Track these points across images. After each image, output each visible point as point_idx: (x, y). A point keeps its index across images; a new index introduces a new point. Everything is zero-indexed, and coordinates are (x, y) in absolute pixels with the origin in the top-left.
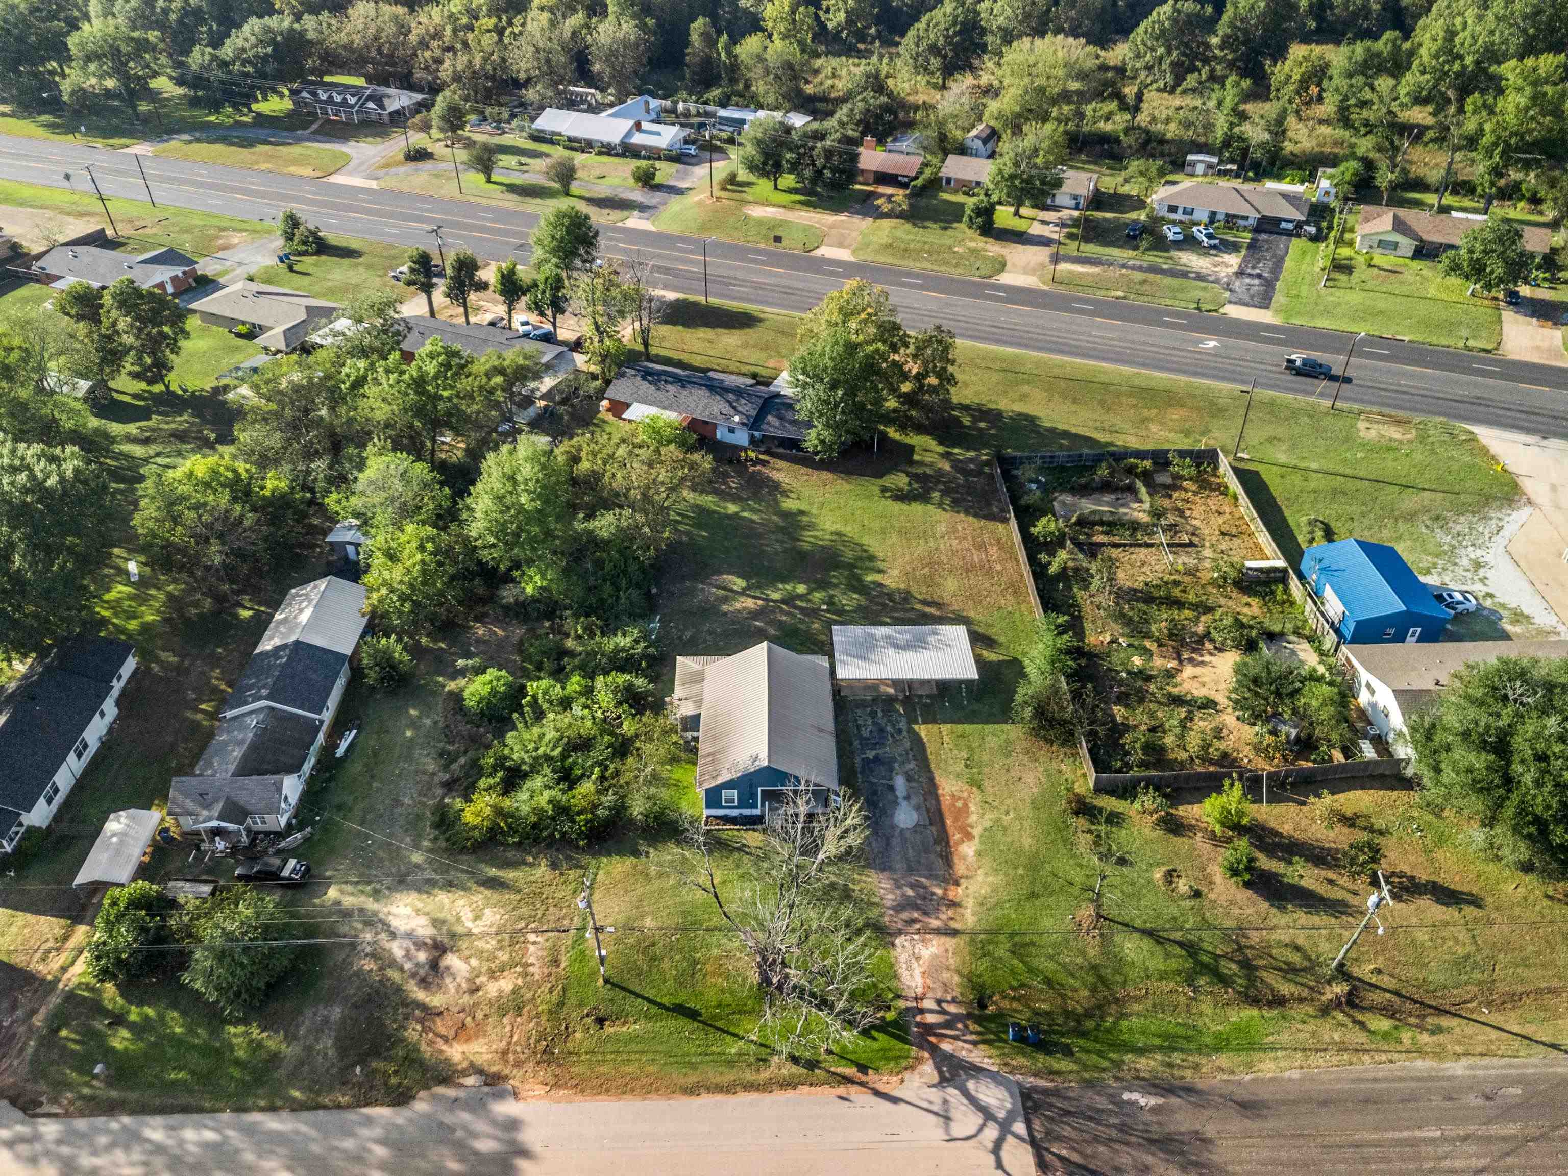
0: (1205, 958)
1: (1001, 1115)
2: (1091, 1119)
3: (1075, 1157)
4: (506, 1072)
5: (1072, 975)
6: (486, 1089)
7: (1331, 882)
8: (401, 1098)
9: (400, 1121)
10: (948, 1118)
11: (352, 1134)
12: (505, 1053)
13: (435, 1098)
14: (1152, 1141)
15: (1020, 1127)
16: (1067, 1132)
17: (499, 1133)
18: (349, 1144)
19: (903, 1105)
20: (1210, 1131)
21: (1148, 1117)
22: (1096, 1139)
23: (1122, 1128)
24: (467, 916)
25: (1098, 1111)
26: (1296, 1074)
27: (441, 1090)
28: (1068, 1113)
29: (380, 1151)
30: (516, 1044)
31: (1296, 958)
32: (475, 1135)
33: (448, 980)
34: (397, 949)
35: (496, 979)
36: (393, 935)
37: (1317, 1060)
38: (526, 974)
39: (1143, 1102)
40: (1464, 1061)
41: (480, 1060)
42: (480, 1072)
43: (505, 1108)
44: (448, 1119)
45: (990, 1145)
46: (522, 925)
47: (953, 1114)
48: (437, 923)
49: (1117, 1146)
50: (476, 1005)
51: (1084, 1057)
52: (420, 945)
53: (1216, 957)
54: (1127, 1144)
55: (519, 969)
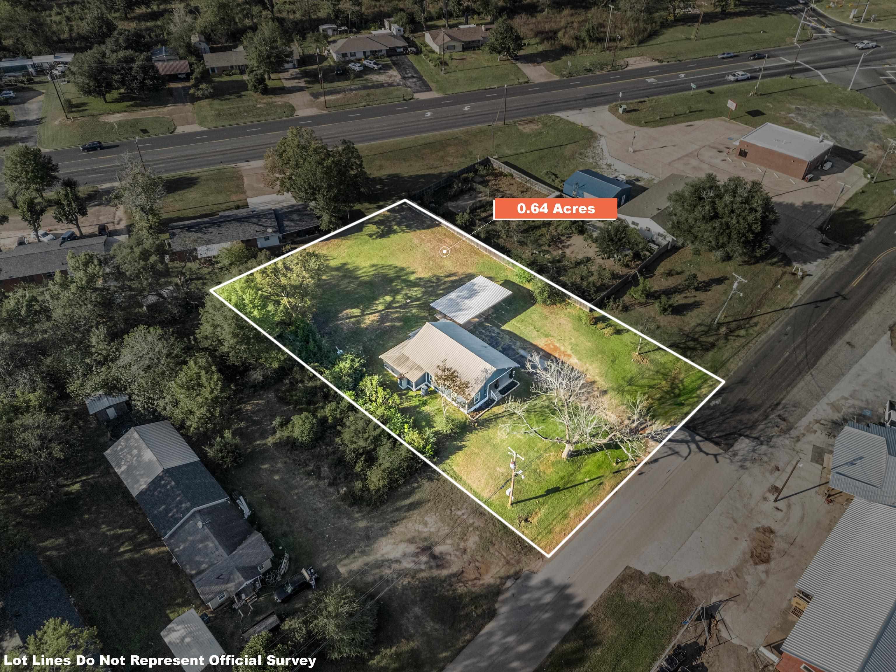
0: (682, 346)
1: (689, 438)
2: (711, 419)
3: (721, 434)
4: (518, 569)
5: (654, 379)
6: (519, 581)
7: (686, 297)
8: (492, 614)
9: (502, 622)
10: (677, 453)
11: (490, 645)
12: (508, 562)
13: (504, 602)
14: (732, 412)
15: (698, 438)
16: (711, 428)
17: (546, 590)
18: (495, 649)
19: (661, 460)
20: (741, 396)
21: (724, 406)
22: (720, 424)
23: (722, 414)
24: (420, 527)
25: (710, 415)
26: (741, 363)
27: (501, 598)
28: (704, 423)
29: (511, 639)
30: (508, 555)
31: (703, 328)
32: (539, 599)
33: (448, 557)
34: (407, 564)
35: (467, 540)
36: (397, 561)
37: (741, 354)
38: (477, 528)
39: (717, 402)
40: (771, 329)
41: (502, 572)
42: (508, 577)
43: (536, 580)
44: (521, 603)
45: (697, 450)
46: (449, 512)
47: (677, 450)
48: (411, 541)
49: (727, 421)
50: (472, 556)
51: (687, 402)
52: (417, 555)
53: (684, 343)
54: (728, 418)
55: (470, 529)
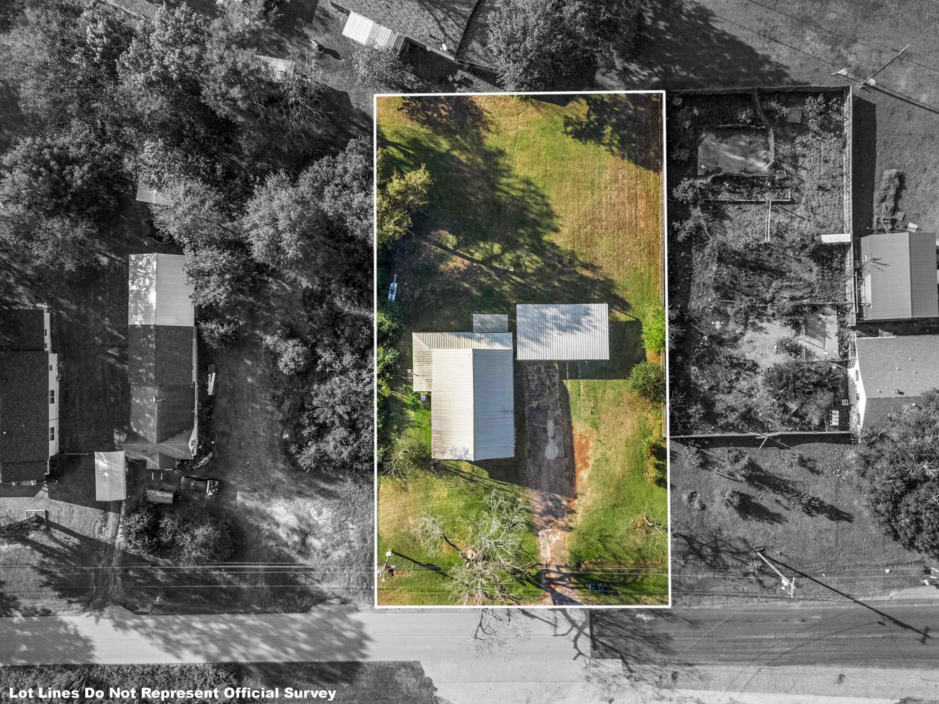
0: (696, 546)
1: (580, 624)
2: (620, 627)
3: (610, 644)
4: (350, 598)
5: (627, 553)
6: (343, 606)
8: (305, 610)
9: (308, 621)
10: (556, 626)
11: (286, 627)
12: (348, 589)
13: (321, 611)
14: (645, 637)
15: (587, 630)
16: (608, 632)
17: (353, 628)
18: (287, 632)
19: (536, 619)
20: (671, 633)
21: (646, 627)
22: (620, 636)
23: (634, 632)
24: (314, 513)
25: (625, 623)
26: (719, 607)
27: (321, 606)
28: (610, 624)
29: (303, 635)
30: (353, 584)
31: (741, 546)
32: (343, 629)
33: (312, 551)
34: (282, 533)
35: (336, 550)
36: (277, 525)
37: (732, 600)
38: (350, 547)
39: (645, 618)
40: (801, 603)
41: (337, 592)
42: (338, 597)
43: (354, 617)
44: (329, 621)
45: (573, 638)
46: (344, 518)
47: (559, 624)
48: (299, 517)
49: (629, 639)
50: (328, 564)
51: (623, 597)
52: (293, 530)
53: (702, 545)
54: (634, 639)
55: (347, 544)
